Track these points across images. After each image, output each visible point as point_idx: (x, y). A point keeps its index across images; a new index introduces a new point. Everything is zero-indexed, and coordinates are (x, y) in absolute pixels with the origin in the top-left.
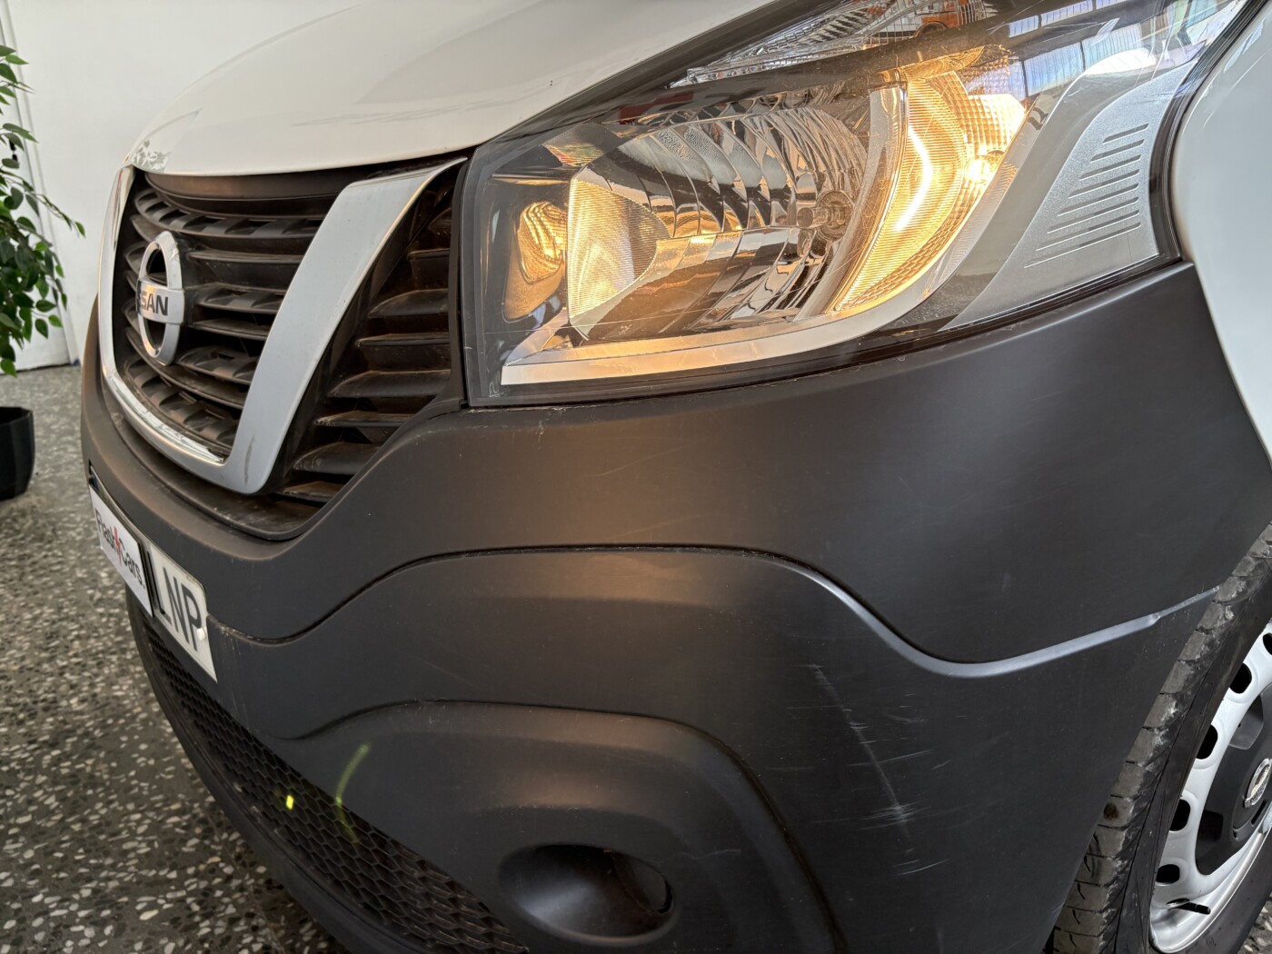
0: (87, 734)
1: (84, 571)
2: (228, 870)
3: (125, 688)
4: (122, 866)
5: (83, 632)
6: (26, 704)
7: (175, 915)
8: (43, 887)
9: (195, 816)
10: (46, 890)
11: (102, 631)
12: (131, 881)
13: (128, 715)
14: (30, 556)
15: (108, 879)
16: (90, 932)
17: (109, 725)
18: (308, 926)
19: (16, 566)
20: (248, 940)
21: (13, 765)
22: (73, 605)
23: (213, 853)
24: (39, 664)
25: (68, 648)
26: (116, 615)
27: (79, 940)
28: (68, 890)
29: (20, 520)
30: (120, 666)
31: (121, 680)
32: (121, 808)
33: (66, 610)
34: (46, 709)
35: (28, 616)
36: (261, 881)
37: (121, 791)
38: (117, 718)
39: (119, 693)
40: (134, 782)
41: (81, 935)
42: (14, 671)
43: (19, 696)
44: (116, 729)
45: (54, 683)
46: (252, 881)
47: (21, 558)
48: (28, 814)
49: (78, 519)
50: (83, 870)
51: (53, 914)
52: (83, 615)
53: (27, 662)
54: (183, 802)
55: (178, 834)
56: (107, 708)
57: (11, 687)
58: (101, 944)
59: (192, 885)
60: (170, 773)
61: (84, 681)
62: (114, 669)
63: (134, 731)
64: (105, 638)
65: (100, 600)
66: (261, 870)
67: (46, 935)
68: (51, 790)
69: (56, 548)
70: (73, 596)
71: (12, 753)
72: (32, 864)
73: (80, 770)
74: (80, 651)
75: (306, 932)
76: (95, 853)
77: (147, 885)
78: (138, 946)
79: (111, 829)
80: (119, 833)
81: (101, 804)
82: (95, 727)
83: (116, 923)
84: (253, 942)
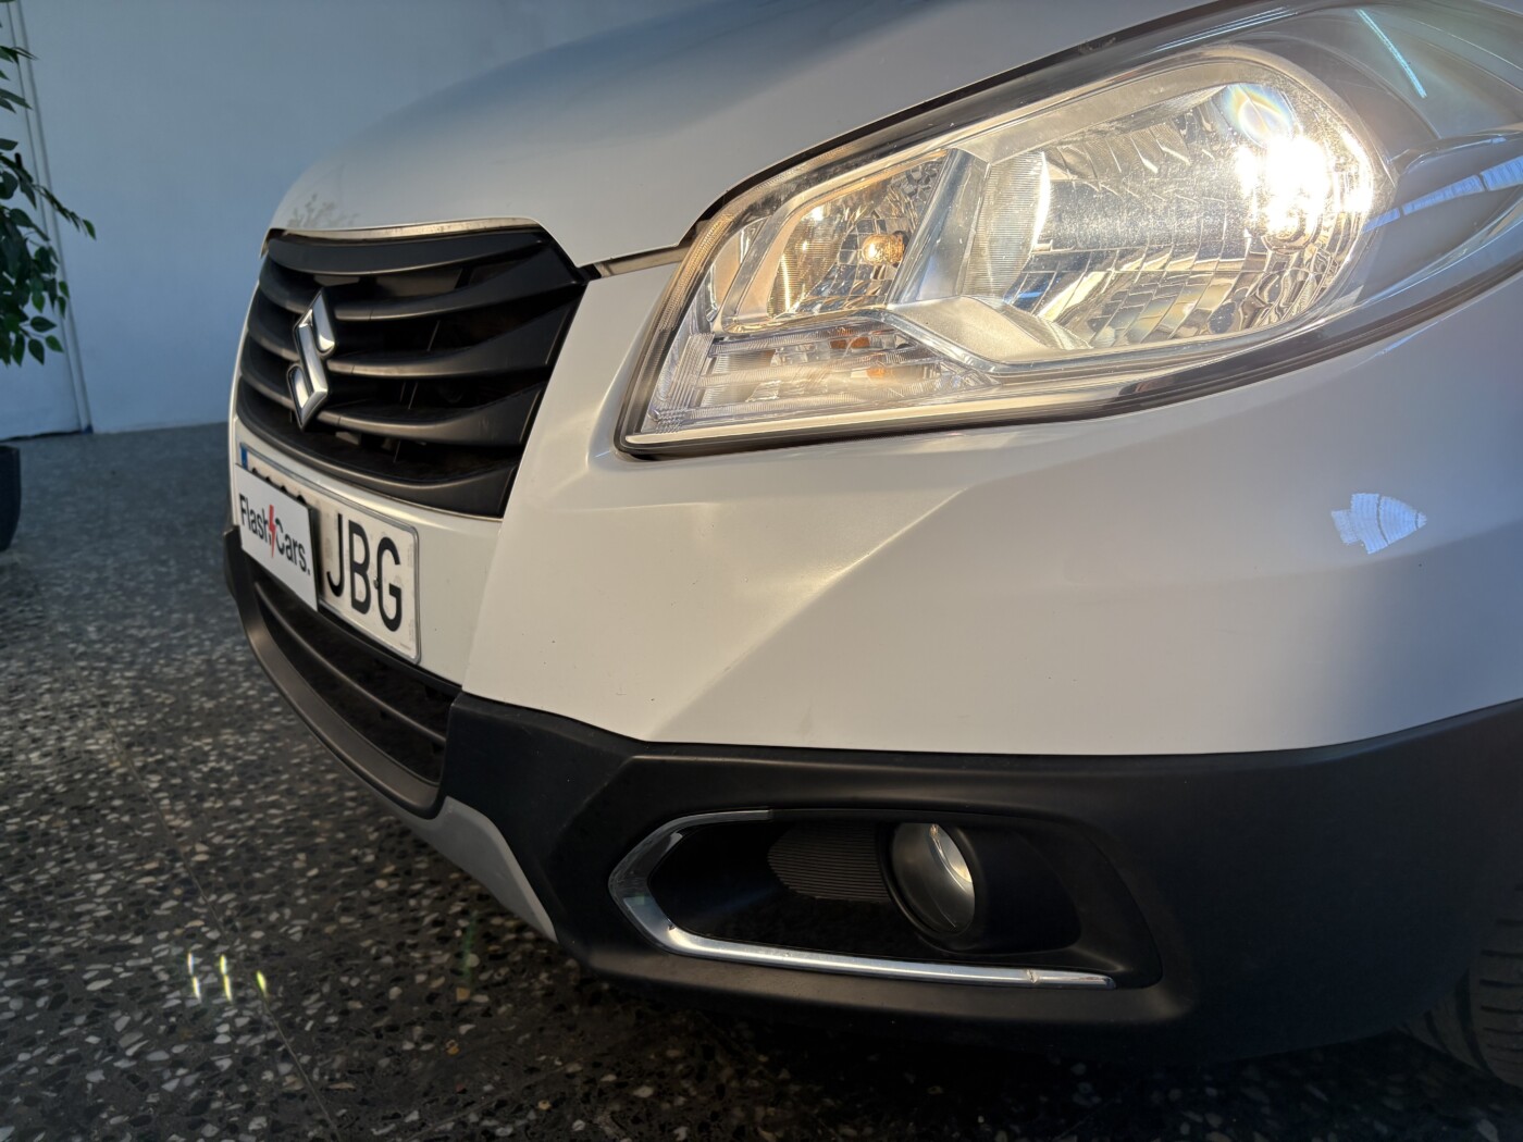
0: (45, 789)
1: (67, 625)
2: (213, 935)
3: (101, 742)
4: (71, 931)
5: (57, 685)
7: (135, 985)
11: (81, 686)
12: (80, 947)
13: (102, 770)
15: (52, 944)
16: (16, 1004)
17: (75, 781)
18: (314, 997)
22: (49, 659)
23: (196, 917)
25: (35, 702)
26: (102, 669)
30: (99, 719)
32: (79, 867)
33: (38, 664)
36: (256, 948)
37: (82, 849)
39: (93, 748)
40: (101, 840)
44: (85, 784)
45: (12, 737)
49: (68, 575)
50: (18, 935)
55: (149, 895)
56: (76, 762)
58: (29, 1018)
61: (50, 734)
62: (91, 722)
64: (84, 692)
65: (84, 653)
66: (258, 935)
69: (36, 604)
70: (50, 650)
73: (31, 827)
74: (50, 704)
75: (312, 1004)
76: (38, 916)
77: (102, 952)
78: (80, 1020)
79: (63, 890)
80: (72, 894)
81: (52, 864)
82: (57, 782)
83: (54, 994)
84: (237, 1016)
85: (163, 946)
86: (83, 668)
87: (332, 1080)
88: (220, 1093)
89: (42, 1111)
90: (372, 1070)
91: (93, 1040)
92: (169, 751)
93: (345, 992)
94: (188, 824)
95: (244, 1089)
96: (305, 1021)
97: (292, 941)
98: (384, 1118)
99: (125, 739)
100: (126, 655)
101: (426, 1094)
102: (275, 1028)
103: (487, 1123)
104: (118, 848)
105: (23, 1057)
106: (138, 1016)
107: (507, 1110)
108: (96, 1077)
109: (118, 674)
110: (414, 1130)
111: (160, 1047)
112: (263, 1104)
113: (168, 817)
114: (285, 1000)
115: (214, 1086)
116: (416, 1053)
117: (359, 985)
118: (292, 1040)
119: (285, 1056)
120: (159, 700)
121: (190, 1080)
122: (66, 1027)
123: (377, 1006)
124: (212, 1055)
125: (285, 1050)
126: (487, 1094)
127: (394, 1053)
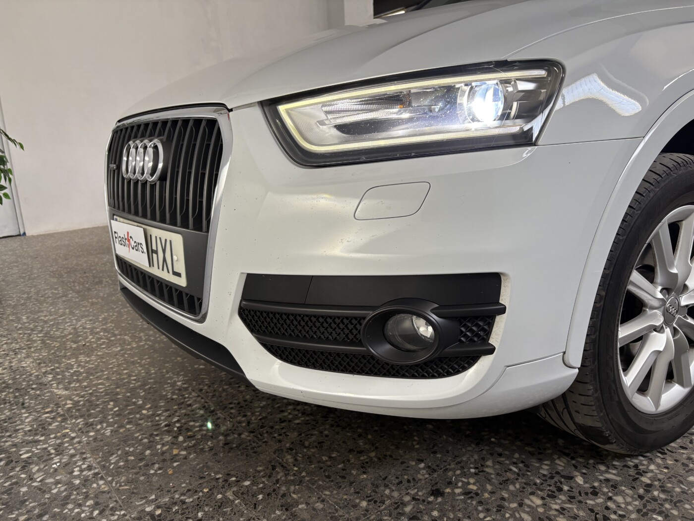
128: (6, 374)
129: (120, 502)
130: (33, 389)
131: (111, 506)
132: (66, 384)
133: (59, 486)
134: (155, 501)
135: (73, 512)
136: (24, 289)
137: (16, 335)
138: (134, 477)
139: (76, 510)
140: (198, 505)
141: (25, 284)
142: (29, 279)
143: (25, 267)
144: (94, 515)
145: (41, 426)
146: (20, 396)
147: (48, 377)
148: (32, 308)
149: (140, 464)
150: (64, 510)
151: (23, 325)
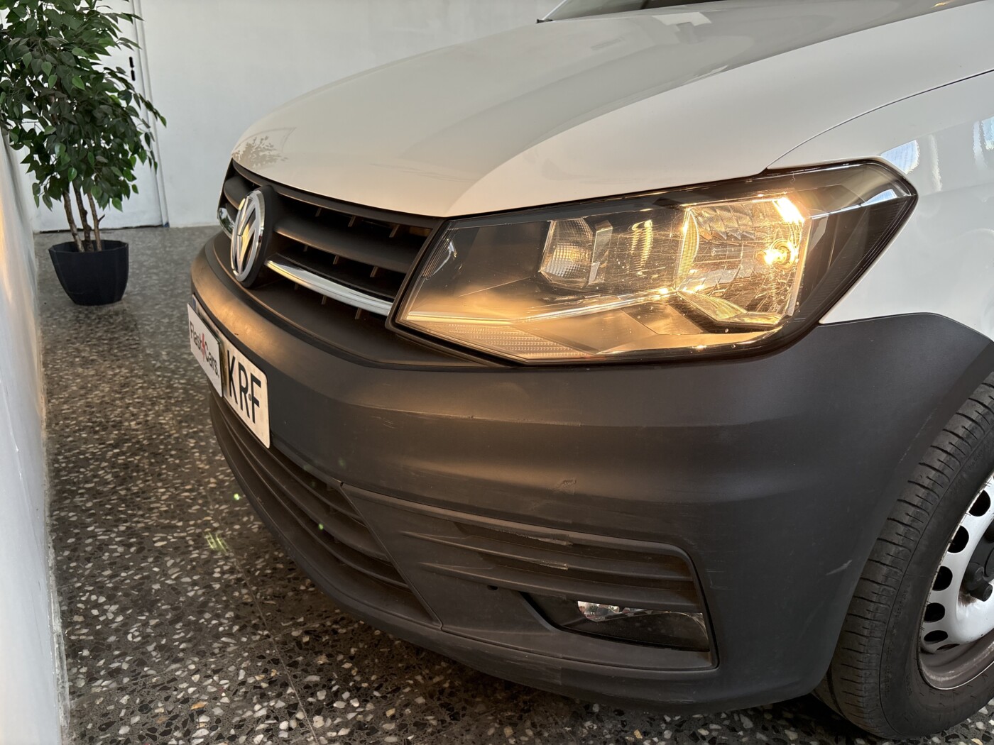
1: (152, 350)
2: (216, 525)
3: (167, 419)
4: (148, 516)
5: (145, 385)
6: (101, 422)
7: (177, 545)
8: (96, 523)
9: (200, 493)
10: (97, 524)
11: (157, 385)
12: (152, 525)
13: (166, 434)
14: (117, 338)
15: (138, 522)
16: (120, 549)
17: (153, 439)
18: (261, 560)
19: (106, 344)
20: (221, 563)
21: (87, 455)
22: (142, 369)
23: (208, 515)
24: (114, 400)
25: (134, 393)
26: (169, 377)
27: (113, 553)
28: (111, 526)
29: (114, 317)
30: (166, 406)
31: (165, 414)
32: (153, 485)
33: (136, 372)
34: (113, 426)
35: (111, 373)
36: (235, 533)
37: (155, 475)
38: (160, 435)
39: (163, 421)
40: (164, 471)
41: (115, 550)
42: (97, 403)
43: (97, 417)
44: (158, 441)
45: (121, 412)
46: (230, 532)
47: (111, 339)
48: (92, 482)
49: (153, 319)
50: (122, 516)
51: (99, 538)
52: (147, 375)
53: (106, 399)
54: (193, 485)
55: (187, 502)
56: (154, 429)
57: (93, 412)
58: (127, 557)
59: (191, 530)
60: (188, 468)
61: (141, 412)
62: (162, 407)
63: (169, 443)
64: (159, 390)
65: (160, 367)
66: (237, 527)
67: (93, 549)
68: (109, 471)
69: (135, 335)
70: (142, 364)
71: (88, 449)
72: (91, 510)
73: (130, 462)
74: (142, 395)
75: (260, 563)
76: (132, 508)
77: (162, 528)
78: (151, 560)
79: (145, 495)
80: (150, 498)
81: (140, 481)
82: (144, 439)
83: (139, 546)
84: (224, 565)
85: (192, 528)
86: (159, 376)
87: (265, 599)
88: (214, 600)
89: (131, 600)
90: (284, 597)
91: (156, 569)
92: (200, 427)
93: (276, 559)
94: (207, 467)
95: (224, 598)
96: (256, 570)
97: (253, 532)
98: (287, 619)
99: (179, 418)
100: (181, 370)
101: (308, 611)
102: (241, 572)
103: (334, 626)
104: (173, 477)
105: (123, 574)
106: (178, 560)
107: (345, 622)
108: (156, 586)
109: (177, 381)
110: (300, 625)
111: (187, 576)
112: (233, 606)
113: (198, 463)
114: (247, 560)
115: (211, 596)
116: (305, 591)
117: (283, 557)
118: (249, 579)
119: (245, 586)
120: (197, 398)
121: (200, 592)
122: (142, 563)
123: (290, 567)
124: (212, 581)
125: (245, 584)
126: (337, 614)
127: (295, 590)
128: (141, 431)
129: (264, 619)
130: (172, 456)
131: (253, 622)
132: (211, 455)
133: (196, 588)
134: (303, 625)
135: (210, 623)
136: (164, 310)
137: (154, 377)
138: (281, 590)
139: (214, 622)
140: (351, 639)
141: (166, 302)
142: (172, 296)
143: (167, 276)
144: (234, 631)
145: (180, 507)
146: (156, 464)
147: (189, 442)
148: (175, 339)
149: (289, 576)
150: (200, 619)
151: (162, 364)
